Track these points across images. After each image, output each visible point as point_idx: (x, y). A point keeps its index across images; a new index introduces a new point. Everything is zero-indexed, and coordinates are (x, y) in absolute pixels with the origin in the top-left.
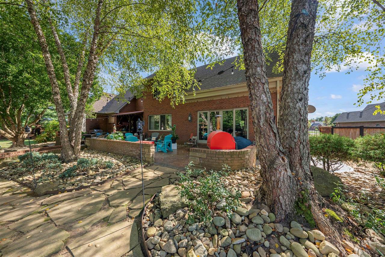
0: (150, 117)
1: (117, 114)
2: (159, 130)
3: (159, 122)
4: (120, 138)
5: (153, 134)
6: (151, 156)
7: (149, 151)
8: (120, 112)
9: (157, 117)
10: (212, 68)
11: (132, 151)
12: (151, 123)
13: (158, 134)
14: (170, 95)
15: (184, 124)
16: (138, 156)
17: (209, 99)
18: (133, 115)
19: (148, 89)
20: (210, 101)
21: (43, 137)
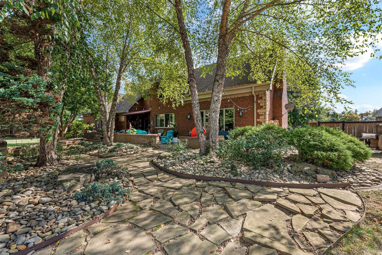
0: (156, 116)
1: (127, 113)
2: (164, 127)
3: (163, 120)
4: (135, 133)
5: (158, 131)
6: (157, 143)
7: (156, 140)
8: (130, 111)
9: (162, 116)
10: (204, 77)
11: (144, 141)
12: (157, 121)
13: (163, 130)
14: (171, 99)
15: (185, 122)
16: (148, 143)
17: (205, 100)
18: (141, 114)
19: (154, 92)
20: (205, 102)
21: (70, 134)
